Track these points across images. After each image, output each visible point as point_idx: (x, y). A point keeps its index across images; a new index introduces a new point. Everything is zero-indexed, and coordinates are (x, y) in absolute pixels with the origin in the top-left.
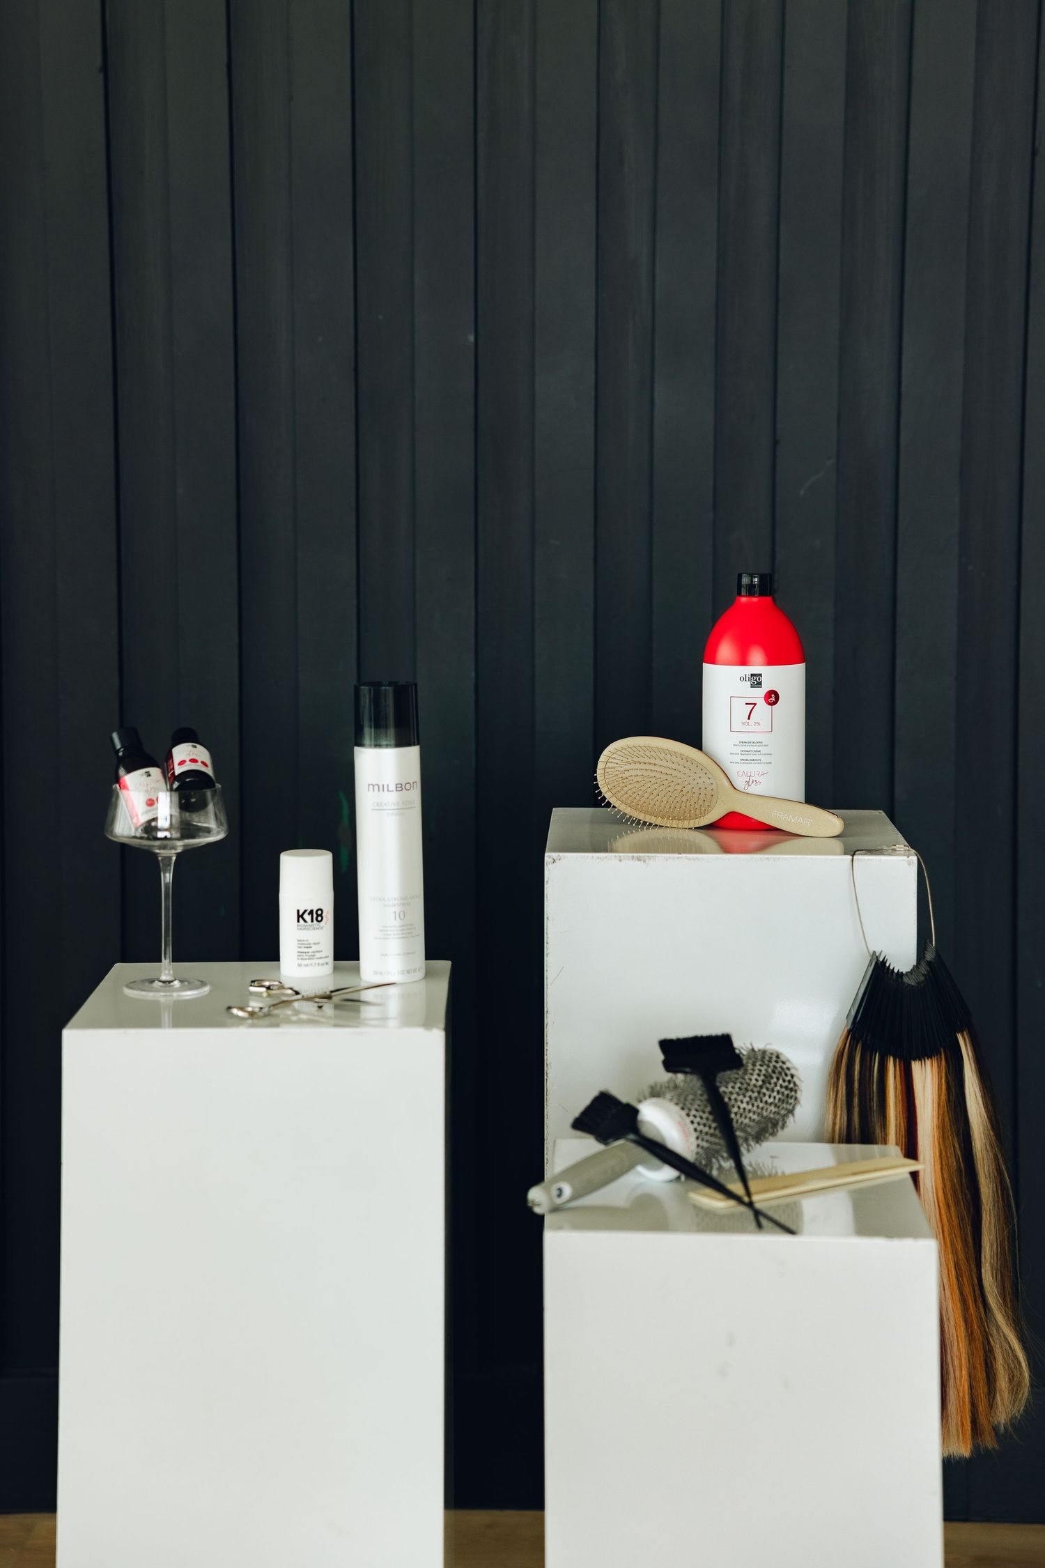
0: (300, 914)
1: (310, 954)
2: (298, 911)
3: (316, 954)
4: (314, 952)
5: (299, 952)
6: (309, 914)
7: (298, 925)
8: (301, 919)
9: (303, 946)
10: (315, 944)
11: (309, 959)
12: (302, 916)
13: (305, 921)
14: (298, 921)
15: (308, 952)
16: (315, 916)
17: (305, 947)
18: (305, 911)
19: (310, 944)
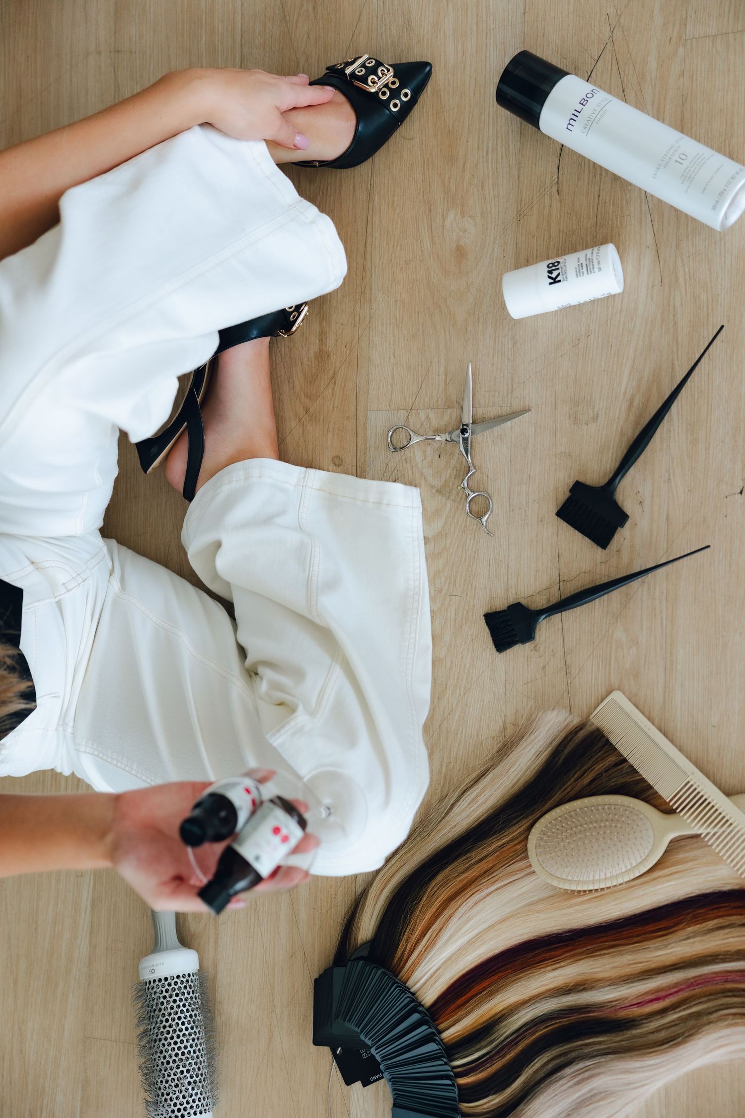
0: (552, 281)
1: (588, 263)
2: (551, 284)
3: (588, 258)
4: (586, 260)
5: (588, 274)
6: (551, 273)
7: (564, 281)
8: (557, 279)
9: (581, 271)
10: (578, 261)
11: (593, 262)
12: (554, 279)
13: (559, 275)
14: (560, 281)
15: (586, 264)
16: (553, 268)
17: (582, 269)
18: (549, 277)
19: (579, 265)
